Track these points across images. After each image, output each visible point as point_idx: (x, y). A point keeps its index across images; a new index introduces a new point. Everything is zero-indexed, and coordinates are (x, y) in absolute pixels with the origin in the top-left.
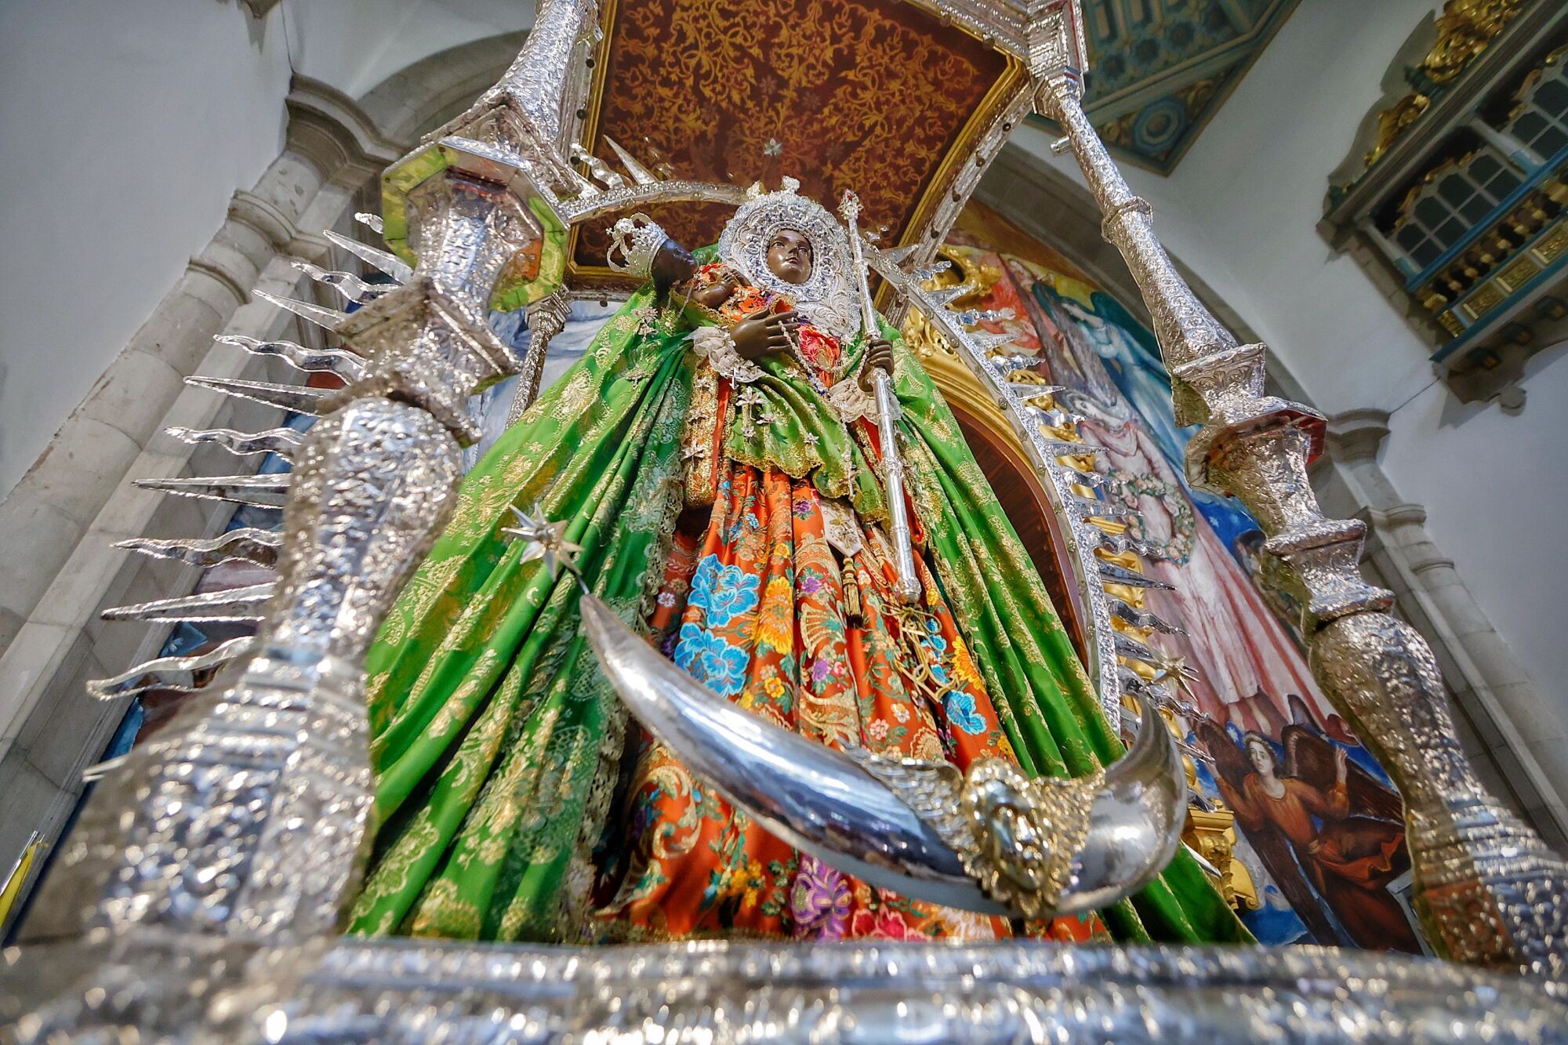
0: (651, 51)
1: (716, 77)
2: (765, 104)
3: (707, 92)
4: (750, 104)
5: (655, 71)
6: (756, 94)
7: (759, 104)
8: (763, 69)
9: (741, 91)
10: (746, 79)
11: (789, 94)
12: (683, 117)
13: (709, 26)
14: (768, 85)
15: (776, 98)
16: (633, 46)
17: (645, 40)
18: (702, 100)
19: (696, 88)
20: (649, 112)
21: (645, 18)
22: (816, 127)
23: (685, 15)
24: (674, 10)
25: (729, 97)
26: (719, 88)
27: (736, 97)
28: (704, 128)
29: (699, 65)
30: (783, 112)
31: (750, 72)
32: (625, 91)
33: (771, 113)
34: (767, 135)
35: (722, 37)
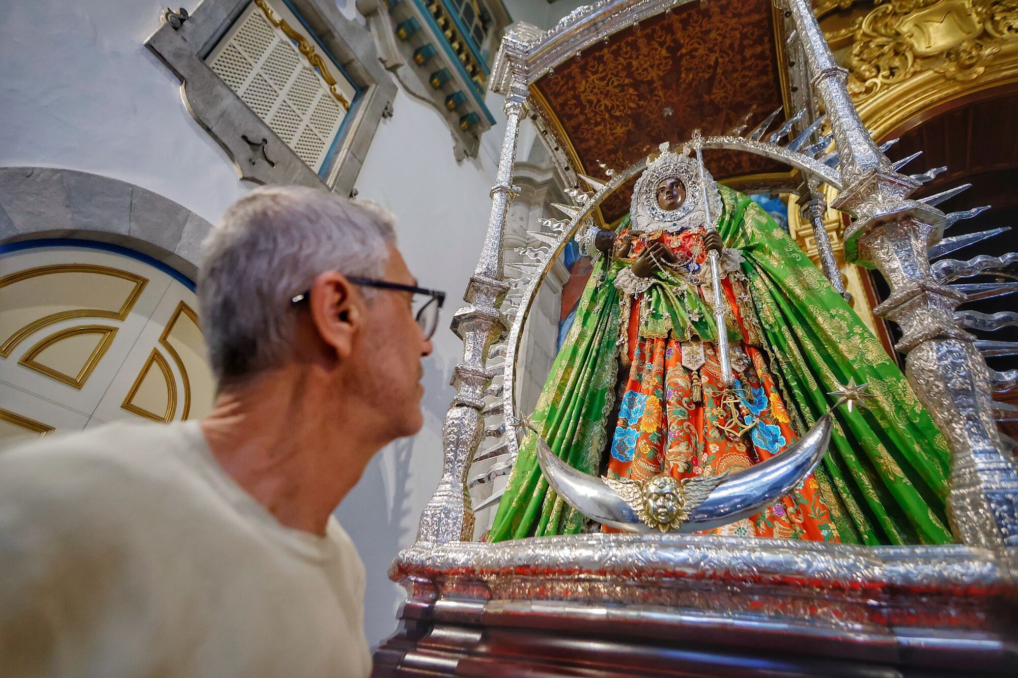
0: (582, 118)
1: (617, 105)
2: (649, 97)
3: (618, 114)
4: (641, 103)
5: (589, 124)
6: (641, 97)
7: (646, 99)
8: (636, 85)
9: (633, 101)
10: (631, 95)
11: (658, 84)
12: (614, 131)
13: (599, 89)
14: (644, 89)
15: (652, 91)
16: (573, 122)
17: (576, 116)
18: (617, 119)
19: (611, 116)
20: (598, 141)
21: (571, 109)
22: (683, 86)
23: (586, 94)
24: (579, 96)
25: (630, 108)
26: (622, 108)
27: (633, 105)
28: (627, 128)
29: (606, 106)
30: (661, 94)
31: (631, 91)
32: (583, 140)
33: (655, 98)
34: (661, 109)
35: (608, 88)
